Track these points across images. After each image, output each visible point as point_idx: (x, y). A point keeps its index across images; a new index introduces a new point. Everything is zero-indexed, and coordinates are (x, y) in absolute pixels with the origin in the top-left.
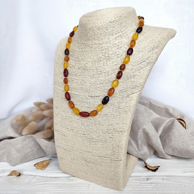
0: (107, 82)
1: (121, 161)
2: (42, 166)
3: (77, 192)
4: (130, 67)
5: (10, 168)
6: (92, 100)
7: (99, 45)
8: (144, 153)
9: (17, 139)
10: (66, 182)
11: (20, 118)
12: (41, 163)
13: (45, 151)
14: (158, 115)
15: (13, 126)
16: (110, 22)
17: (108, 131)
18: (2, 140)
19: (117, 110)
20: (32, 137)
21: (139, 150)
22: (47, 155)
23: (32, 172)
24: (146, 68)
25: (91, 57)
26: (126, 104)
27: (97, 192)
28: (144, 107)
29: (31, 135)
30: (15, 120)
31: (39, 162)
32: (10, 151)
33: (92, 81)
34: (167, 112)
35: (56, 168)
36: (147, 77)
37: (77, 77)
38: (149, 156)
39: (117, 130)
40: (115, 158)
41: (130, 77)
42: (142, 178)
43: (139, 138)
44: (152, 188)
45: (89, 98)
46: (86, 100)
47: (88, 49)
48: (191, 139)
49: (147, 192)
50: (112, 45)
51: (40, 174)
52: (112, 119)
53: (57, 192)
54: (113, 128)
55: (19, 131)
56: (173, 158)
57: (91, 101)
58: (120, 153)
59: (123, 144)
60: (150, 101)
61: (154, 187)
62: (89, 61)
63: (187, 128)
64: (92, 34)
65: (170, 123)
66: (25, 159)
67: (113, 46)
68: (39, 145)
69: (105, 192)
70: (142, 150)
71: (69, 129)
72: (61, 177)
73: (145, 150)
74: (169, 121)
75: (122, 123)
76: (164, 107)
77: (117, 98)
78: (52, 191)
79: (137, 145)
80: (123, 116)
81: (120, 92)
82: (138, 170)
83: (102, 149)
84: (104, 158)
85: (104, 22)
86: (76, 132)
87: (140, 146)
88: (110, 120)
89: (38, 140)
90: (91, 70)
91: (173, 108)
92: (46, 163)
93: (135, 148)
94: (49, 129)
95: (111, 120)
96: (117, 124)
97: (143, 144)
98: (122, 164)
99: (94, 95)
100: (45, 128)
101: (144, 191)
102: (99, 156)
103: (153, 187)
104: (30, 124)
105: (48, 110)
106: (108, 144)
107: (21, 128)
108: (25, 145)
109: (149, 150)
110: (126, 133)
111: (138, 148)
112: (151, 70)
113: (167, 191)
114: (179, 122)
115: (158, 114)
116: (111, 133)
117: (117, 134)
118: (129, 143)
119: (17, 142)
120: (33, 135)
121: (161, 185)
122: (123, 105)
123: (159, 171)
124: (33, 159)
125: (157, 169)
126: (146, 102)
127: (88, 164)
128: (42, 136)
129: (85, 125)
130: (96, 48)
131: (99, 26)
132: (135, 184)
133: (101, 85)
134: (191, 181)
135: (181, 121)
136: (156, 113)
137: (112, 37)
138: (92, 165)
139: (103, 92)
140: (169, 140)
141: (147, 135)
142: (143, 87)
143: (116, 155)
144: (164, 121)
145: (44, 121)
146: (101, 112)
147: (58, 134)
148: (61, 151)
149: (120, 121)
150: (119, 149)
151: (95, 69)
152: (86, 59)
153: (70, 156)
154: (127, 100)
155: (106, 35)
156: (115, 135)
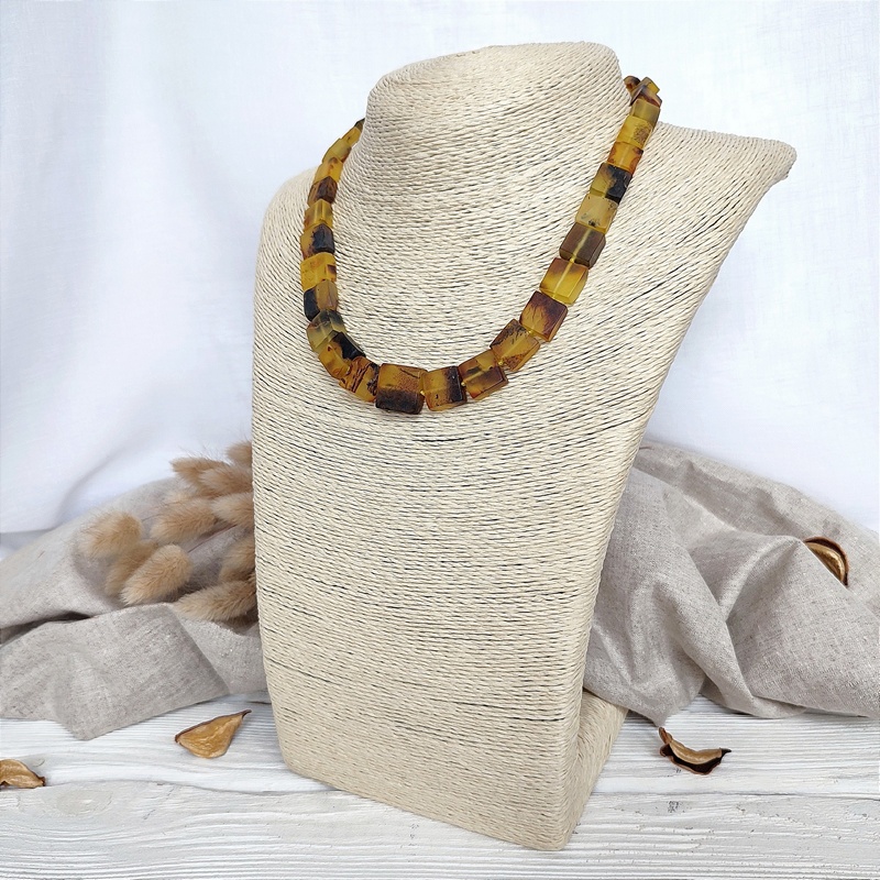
1: (560, 723)
2: (208, 741)
3: (360, 858)
4: (598, 309)
5: (68, 749)
6: (429, 456)
7: (460, 214)
8: (659, 691)
9: (100, 620)
10: (313, 812)
11: (110, 527)
12: (205, 727)
13: (223, 675)
14: (723, 523)
15: (79, 563)
16: (509, 111)
17: (502, 591)
18: (36, 627)
19: (540, 499)
20: (164, 612)
21: (634, 678)
22: (228, 695)
23: (163, 766)
24: (668, 315)
25: (425, 266)
26: (579, 474)
27: (450, 858)
28: (658, 485)
29: (160, 604)
30: (90, 536)
31: (199, 726)
32: (67, 671)
34: (765, 510)
35: (272, 751)
36: (673, 356)
38: (682, 704)
39: (540, 588)
40: (532, 708)
41: (600, 355)
42: (649, 799)
43: (634, 623)
44: (693, 846)
45: (417, 445)
46: (402, 457)
48: (868, 634)
49: (669, 862)
50: (516, 212)
51: (199, 775)
52: (517, 540)
53: (272, 856)
54: (523, 578)
55: (108, 587)
56: (786, 714)
57: (426, 458)
58: (555, 688)
59: (566, 648)
60: (688, 458)
61: (700, 842)
62: (416, 283)
63: (855, 579)
64: (427, 164)
65: (776, 556)
66: (131, 712)
67: (519, 218)
68: (194, 648)
69: (487, 859)
70: (647, 677)
71: (328, 582)
72: (293, 792)
73: (664, 675)
74: (773, 551)
75: (565, 556)
76: (750, 485)
77: (541, 445)
78: (250, 853)
79: (628, 652)
80: (567, 527)
81: (554, 418)
82: (630, 765)
83: (473, 669)
84: (485, 708)
85: (480, 109)
86: (360, 595)
87: (638, 661)
88: (509, 545)
89: (189, 627)
90: (423, 325)
91: (794, 490)
92: (228, 729)
93: (616, 670)
94: (240, 579)
95: (515, 545)
96: (543, 559)
97: (655, 652)
98: (562, 734)
99: (440, 433)
100: (222, 573)
101: (657, 857)
102: (462, 700)
103: (695, 842)
104: (158, 556)
105: (238, 496)
106: (500, 647)
107: (114, 573)
108: (134, 649)
109: (681, 677)
110: (579, 601)
111: (632, 667)
112: (687, 322)
113: (759, 860)
114: (816, 552)
115: (723, 518)
116: (516, 600)
117: (543, 606)
118: (594, 648)
119: (99, 635)
120: (170, 606)
121: (730, 835)
122: (568, 476)
123: (725, 770)
124: (170, 712)
125: (717, 761)
126: (670, 462)
127: (413, 739)
128: (209, 608)
129: (400, 565)
130: (446, 226)
131: (458, 127)
132: (617, 826)
134: (865, 815)
135: (827, 548)
136: (714, 512)
137: (517, 178)
138: (429, 740)
139: (476, 421)
140: (770, 634)
141: (670, 612)
142: (655, 399)
143: (535, 698)
144: (750, 547)
145: (219, 543)
146: (472, 505)
147: (276, 604)
148: (288, 682)
149: (557, 547)
150: (550, 673)
151: (441, 317)
152: (401, 272)
153: (329, 703)
154: (584, 454)
155: (490, 169)
156: (533, 609)
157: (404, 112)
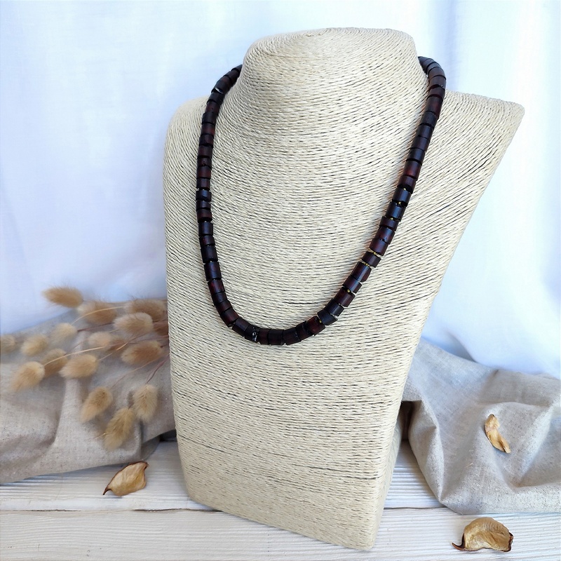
0: (341, 261)
1: (376, 480)
6: (294, 313)
7: (315, 151)
16: (351, 83)
17: (343, 401)
19: (369, 344)
24: (453, 226)
25: (289, 185)
26: (395, 329)
33: (293, 255)
37: (248, 242)
39: (368, 400)
40: (360, 471)
45: (286, 306)
46: (275, 313)
47: (278, 159)
50: (352, 152)
52: (353, 370)
54: (357, 394)
58: (375, 460)
59: (383, 436)
62: (283, 196)
64: (292, 116)
67: (355, 156)
71: (224, 391)
75: (385, 380)
77: (370, 309)
81: (379, 292)
83: (322, 448)
84: (329, 471)
85: (331, 81)
86: (247, 400)
88: (349, 373)
90: (289, 225)
95: (352, 373)
96: (371, 382)
99: (302, 299)
102: (314, 465)
106: (340, 435)
110: (392, 408)
116: (352, 407)
117: (370, 411)
122: (388, 330)
127: (279, 487)
129: (275, 383)
130: (305, 159)
131: (315, 93)
133: (321, 271)
137: (353, 128)
138: (290, 488)
139: (326, 292)
143: (362, 465)
146: (323, 347)
147: (186, 403)
148: (195, 450)
149: (380, 375)
150: (372, 451)
151: (301, 221)
152: (273, 188)
153: (223, 464)
154: (398, 316)
155: (336, 122)
156: (364, 412)
157: (276, 78)
